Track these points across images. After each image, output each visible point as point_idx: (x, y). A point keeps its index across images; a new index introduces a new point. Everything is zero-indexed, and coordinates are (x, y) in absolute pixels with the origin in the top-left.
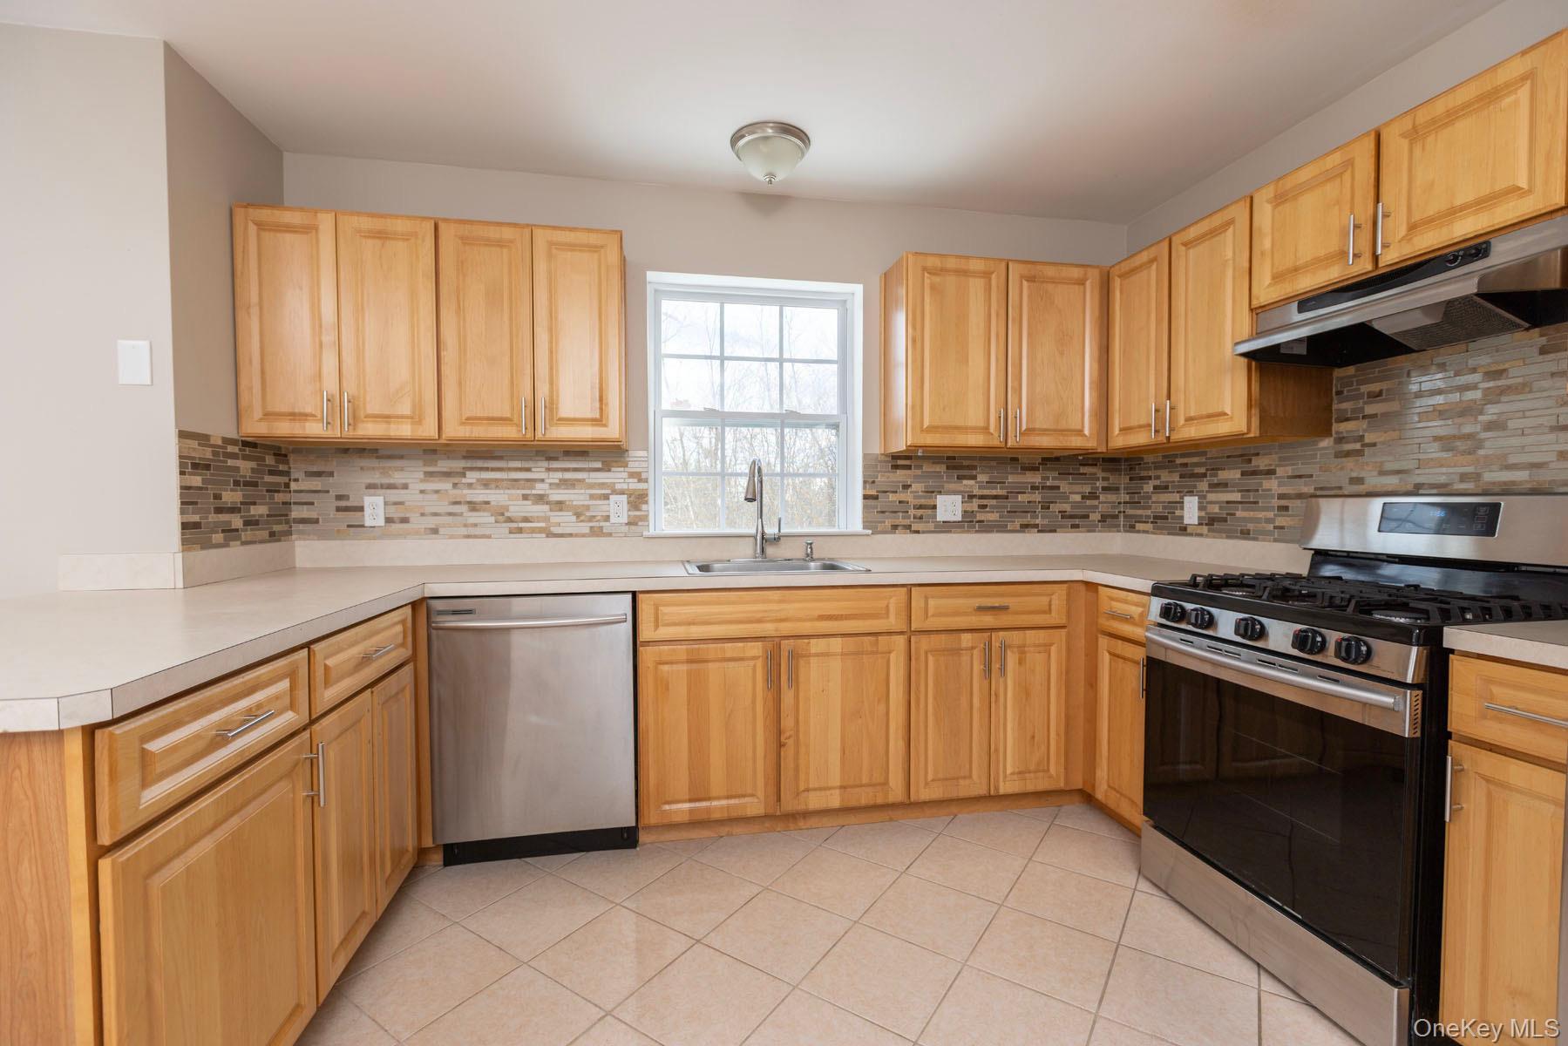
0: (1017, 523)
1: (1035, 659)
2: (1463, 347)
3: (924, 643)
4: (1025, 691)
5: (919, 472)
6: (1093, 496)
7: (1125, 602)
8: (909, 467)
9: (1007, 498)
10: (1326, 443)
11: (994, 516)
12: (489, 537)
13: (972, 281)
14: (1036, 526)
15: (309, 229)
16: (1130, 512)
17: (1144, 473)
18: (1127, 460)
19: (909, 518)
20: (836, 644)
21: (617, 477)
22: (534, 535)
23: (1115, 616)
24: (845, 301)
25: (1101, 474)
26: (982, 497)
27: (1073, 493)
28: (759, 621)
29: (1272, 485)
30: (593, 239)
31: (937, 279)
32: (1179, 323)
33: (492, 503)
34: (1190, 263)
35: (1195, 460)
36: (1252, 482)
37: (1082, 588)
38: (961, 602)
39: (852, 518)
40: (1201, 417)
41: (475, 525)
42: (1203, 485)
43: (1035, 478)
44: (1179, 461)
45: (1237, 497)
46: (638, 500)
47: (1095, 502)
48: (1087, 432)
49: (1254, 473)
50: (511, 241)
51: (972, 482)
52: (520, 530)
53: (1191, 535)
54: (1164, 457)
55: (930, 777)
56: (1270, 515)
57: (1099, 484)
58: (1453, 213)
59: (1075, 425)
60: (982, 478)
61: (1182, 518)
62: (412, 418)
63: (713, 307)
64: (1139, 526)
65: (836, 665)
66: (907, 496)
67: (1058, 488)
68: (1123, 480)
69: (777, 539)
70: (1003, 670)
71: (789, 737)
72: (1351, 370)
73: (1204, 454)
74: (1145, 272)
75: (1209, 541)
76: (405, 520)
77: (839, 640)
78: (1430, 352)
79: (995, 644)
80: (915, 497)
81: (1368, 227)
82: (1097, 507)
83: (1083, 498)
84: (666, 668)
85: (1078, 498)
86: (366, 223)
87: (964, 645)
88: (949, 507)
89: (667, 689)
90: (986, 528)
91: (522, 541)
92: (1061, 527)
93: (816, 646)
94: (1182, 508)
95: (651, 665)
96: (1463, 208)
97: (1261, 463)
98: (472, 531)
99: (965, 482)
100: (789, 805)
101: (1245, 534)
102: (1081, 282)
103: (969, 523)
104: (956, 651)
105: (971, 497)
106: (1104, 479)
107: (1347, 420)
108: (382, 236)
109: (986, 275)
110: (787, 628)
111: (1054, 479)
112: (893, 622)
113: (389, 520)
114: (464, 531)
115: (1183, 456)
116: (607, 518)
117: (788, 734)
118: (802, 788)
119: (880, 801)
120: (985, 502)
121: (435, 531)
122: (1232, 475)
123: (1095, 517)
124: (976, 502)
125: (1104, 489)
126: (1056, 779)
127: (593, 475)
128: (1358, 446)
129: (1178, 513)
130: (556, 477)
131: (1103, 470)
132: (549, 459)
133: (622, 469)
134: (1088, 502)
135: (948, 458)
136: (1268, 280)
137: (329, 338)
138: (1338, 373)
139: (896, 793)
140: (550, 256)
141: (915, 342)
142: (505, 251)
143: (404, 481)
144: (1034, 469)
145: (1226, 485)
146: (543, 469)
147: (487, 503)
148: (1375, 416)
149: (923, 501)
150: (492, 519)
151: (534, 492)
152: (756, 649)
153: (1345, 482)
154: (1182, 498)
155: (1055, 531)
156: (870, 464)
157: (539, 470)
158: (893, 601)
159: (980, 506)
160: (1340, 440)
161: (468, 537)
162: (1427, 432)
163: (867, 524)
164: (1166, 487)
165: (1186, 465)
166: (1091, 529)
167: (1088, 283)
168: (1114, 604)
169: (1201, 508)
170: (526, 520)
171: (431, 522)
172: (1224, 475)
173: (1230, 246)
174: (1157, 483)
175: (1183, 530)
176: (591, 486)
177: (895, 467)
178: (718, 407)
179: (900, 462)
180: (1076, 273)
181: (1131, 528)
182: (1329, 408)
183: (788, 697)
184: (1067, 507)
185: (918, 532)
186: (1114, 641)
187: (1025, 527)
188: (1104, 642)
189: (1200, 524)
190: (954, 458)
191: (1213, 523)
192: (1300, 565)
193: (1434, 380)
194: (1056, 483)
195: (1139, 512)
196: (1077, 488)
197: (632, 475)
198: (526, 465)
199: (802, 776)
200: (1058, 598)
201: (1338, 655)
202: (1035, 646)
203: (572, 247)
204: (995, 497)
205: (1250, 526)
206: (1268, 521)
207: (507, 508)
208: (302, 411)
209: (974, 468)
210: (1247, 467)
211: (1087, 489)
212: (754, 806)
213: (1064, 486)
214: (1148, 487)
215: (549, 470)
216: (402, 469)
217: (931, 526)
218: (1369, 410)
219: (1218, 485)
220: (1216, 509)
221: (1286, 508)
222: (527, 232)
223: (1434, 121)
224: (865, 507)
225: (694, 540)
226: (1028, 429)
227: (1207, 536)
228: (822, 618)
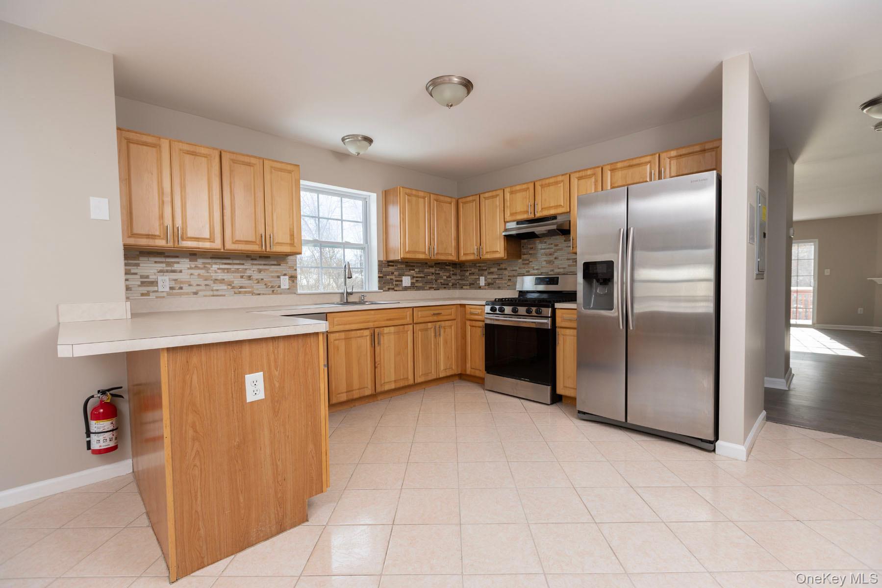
0: (428, 286)
1: (448, 330)
2: (550, 237)
3: (417, 327)
4: (446, 342)
5: (396, 268)
6: (449, 277)
7: (476, 309)
8: (393, 266)
9: (424, 277)
10: (520, 261)
11: (420, 284)
12: (224, 296)
13: (420, 199)
14: (433, 288)
15: (156, 146)
16: (461, 282)
17: (465, 269)
18: (459, 264)
19: (393, 285)
20: (392, 329)
21: (283, 268)
22: (246, 295)
23: (472, 314)
24: (366, 198)
25: (452, 269)
26: (417, 277)
27: (444, 275)
28: (368, 322)
29: (506, 272)
30: (289, 168)
31: (410, 198)
32: (483, 222)
33: (226, 280)
34: (486, 204)
35: (483, 265)
36: (500, 272)
37: (459, 306)
38: (428, 312)
39: (374, 285)
40: (490, 252)
41: (217, 290)
42: (486, 273)
43: (432, 270)
44: (478, 265)
45: (497, 276)
46: (293, 278)
47: (450, 279)
48: (453, 254)
49: (501, 269)
50: (254, 164)
51: (413, 272)
52: (240, 293)
53: (482, 289)
54: (473, 263)
55: (420, 374)
56: (506, 282)
57: (451, 273)
58: (550, 208)
59: (450, 252)
60: (417, 270)
61: (479, 284)
62: (209, 239)
63: (315, 195)
64: (464, 287)
65: (392, 337)
66: (393, 277)
67: (439, 274)
68: (458, 271)
69: (351, 294)
70: (440, 335)
71: (379, 364)
72: (526, 241)
73: (486, 263)
74: (471, 204)
75: (489, 291)
76: (181, 288)
77: (393, 327)
78: (543, 238)
79: (438, 326)
80: (396, 277)
81: (533, 206)
82: (451, 281)
83: (447, 277)
84: (337, 342)
85: (445, 277)
86: (186, 147)
87: (429, 327)
88: (407, 281)
89: (338, 349)
90: (419, 289)
91: (241, 297)
92: (441, 288)
93: (386, 330)
94: (479, 281)
95: (332, 341)
96: (552, 207)
97: (503, 266)
98: (215, 293)
99: (411, 271)
100: (379, 389)
101: (499, 288)
102: (450, 203)
103: (413, 287)
104: (427, 330)
105: (414, 277)
106: (453, 271)
107: (525, 254)
108: (193, 154)
109: (424, 198)
110: (377, 324)
111: (438, 271)
112: (409, 320)
113: (171, 288)
114: (211, 293)
115: (479, 263)
116: (279, 287)
117: (378, 363)
118: (383, 382)
119: (406, 384)
120: (418, 279)
121: (196, 293)
122: (494, 270)
123: (450, 284)
124: (415, 279)
125: (453, 274)
126: (455, 370)
127: (273, 267)
128: (528, 262)
129: (478, 282)
130: (255, 268)
131: (452, 268)
132: (252, 259)
133: (285, 265)
134: (449, 279)
135: (406, 262)
136: (509, 214)
137: (167, 199)
138: (522, 241)
139: (411, 382)
140: (271, 172)
141: (403, 220)
142: (252, 168)
143: (181, 269)
144: (432, 267)
145: (493, 273)
146: (250, 264)
147: (224, 280)
148: (532, 254)
149: (398, 279)
150: (225, 287)
151: (246, 275)
152: (367, 333)
153: (525, 272)
154: (479, 277)
155: (439, 290)
156: (381, 264)
157: (248, 265)
158: (408, 313)
159: (417, 281)
160: (523, 260)
161: (213, 296)
162: (542, 259)
163: (380, 288)
164: (474, 274)
165: (480, 266)
166: (449, 289)
167: (452, 203)
168: (472, 310)
169: (485, 280)
170: (241, 287)
171: (194, 289)
172: (492, 270)
173: (498, 201)
174: (470, 272)
175: (480, 288)
176: (272, 272)
177: (389, 265)
178: (317, 239)
179: (390, 264)
180: (449, 200)
181: (462, 288)
182: (520, 251)
183: (377, 349)
184: (442, 281)
185: (397, 291)
186: (471, 322)
187: (430, 288)
188: (468, 323)
189: (485, 286)
190: (407, 262)
191: (489, 285)
192: (516, 296)
193: (543, 246)
194: (439, 272)
195: (464, 282)
196: (445, 274)
197: (290, 267)
198: (242, 262)
199: (383, 378)
200: (453, 310)
201: (536, 312)
202: (448, 326)
203: (281, 170)
204: (421, 277)
205: (500, 285)
206: (505, 283)
207: (233, 282)
208: (153, 234)
209: (414, 266)
210: (499, 267)
211: (448, 274)
212: (368, 392)
213: (441, 273)
214: (467, 274)
215: (253, 264)
216: (178, 263)
217: (401, 289)
218: (531, 252)
219: (490, 273)
220: (490, 281)
221: (510, 280)
222: (261, 161)
223: (546, 184)
224: (379, 281)
225: (312, 296)
226: (437, 253)
227: (488, 289)
228: (388, 320)
